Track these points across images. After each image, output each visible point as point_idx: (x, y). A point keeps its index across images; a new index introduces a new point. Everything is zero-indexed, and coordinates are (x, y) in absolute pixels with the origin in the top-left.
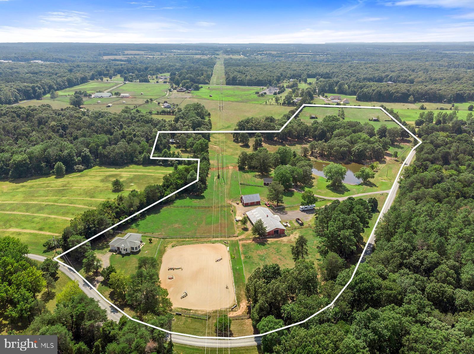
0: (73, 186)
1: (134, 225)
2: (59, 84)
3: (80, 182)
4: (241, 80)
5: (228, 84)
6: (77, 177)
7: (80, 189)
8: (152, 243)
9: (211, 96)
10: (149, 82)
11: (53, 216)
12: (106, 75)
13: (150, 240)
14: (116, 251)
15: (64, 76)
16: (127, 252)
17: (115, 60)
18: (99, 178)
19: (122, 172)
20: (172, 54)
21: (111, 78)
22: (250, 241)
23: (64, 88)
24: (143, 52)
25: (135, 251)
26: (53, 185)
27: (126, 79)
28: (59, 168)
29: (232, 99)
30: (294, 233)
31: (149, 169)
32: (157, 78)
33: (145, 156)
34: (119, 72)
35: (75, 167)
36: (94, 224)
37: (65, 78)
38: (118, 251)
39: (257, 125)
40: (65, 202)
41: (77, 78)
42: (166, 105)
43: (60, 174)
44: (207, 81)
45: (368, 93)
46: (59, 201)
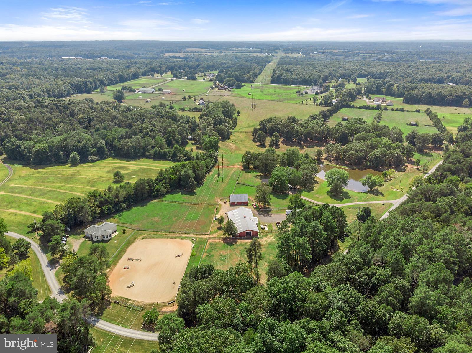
0: (80, 175)
1: (117, 216)
2: (111, 80)
3: (88, 171)
4: (286, 79)
5: (272, 82)
6: (89, 166)
7: (85, 178)
8: (125, 233)
9: (249, 94)
10: (196, 79)
11: (50, 201)
12: (158, 72)
13: (124, 231)
14: (89, 238)
15: (117, 72)
16: (98, 240)
17: (174, 57)
18: (107, 169)
19: (131, 164)
20: (231, 52)
21: (161, 75)
22: (219, 241)
23: (114, 84)
24: (203, 50)
25: (105, 239)
26: (64, 173)
27: (175, 76)
28: (74, 157)
29: (269, 98)
30: (269, 236)
31: (158, 163)
32: (205, 75)
33: (156, 150)
34: (172, 69)
35: (90, 158)
36: (74, 211)
37: (117, 74)
38: (91, 238)
39: (278, 125)
40: (66, 189)
41: (128, 74)
42: (201, 102)
43: (74, 164)
44: (252, 79)
45: (417, 95)
46: (62, 188)
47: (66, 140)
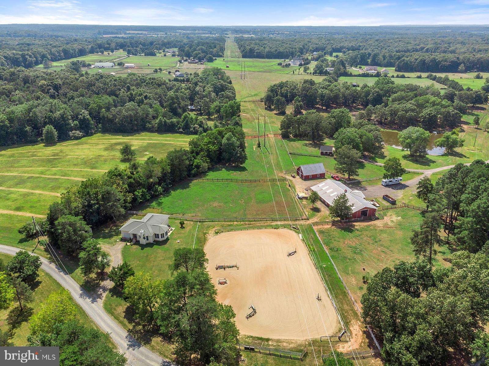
0: (67, 155)
1: (154, 204)
2: (54, 55)
3: (76, 150)
4: (260, 53)
5: (244, 56)
6: (74, 145)
7: (77, 158)
8: (184, 228)
9: (227, 67)
10: (155, 55)
11: (37, 192)
12: (107, 49)
13: (182, 224)
14: (130, 240)
15: (60, 47)
16: (148, 242)
17: (116, 37)
18: (102, 147)
19: (132, 139)
20: (178, 34)
21: (112, 52)
22: (329, 226)
23: (59, 60)
24: (146, 33)
25: (160, 239)
26: (40, 154)
27: (129, 52)
28: (49, 133)
29: (253, 69)
30: (389, 214)
31: (167, 137)
32: (164, 51)
33: (160, 120)
34: (122, 46)
35: (71, 133)
36: (97, 200)
37: (61, 49)
38: (134, 240)
40: (55, 174)
41: (74, 50)
42: (178, 73)
43: (50, 142)
44: (221, 54)
46: (48, 173)
47: (32, 109)
